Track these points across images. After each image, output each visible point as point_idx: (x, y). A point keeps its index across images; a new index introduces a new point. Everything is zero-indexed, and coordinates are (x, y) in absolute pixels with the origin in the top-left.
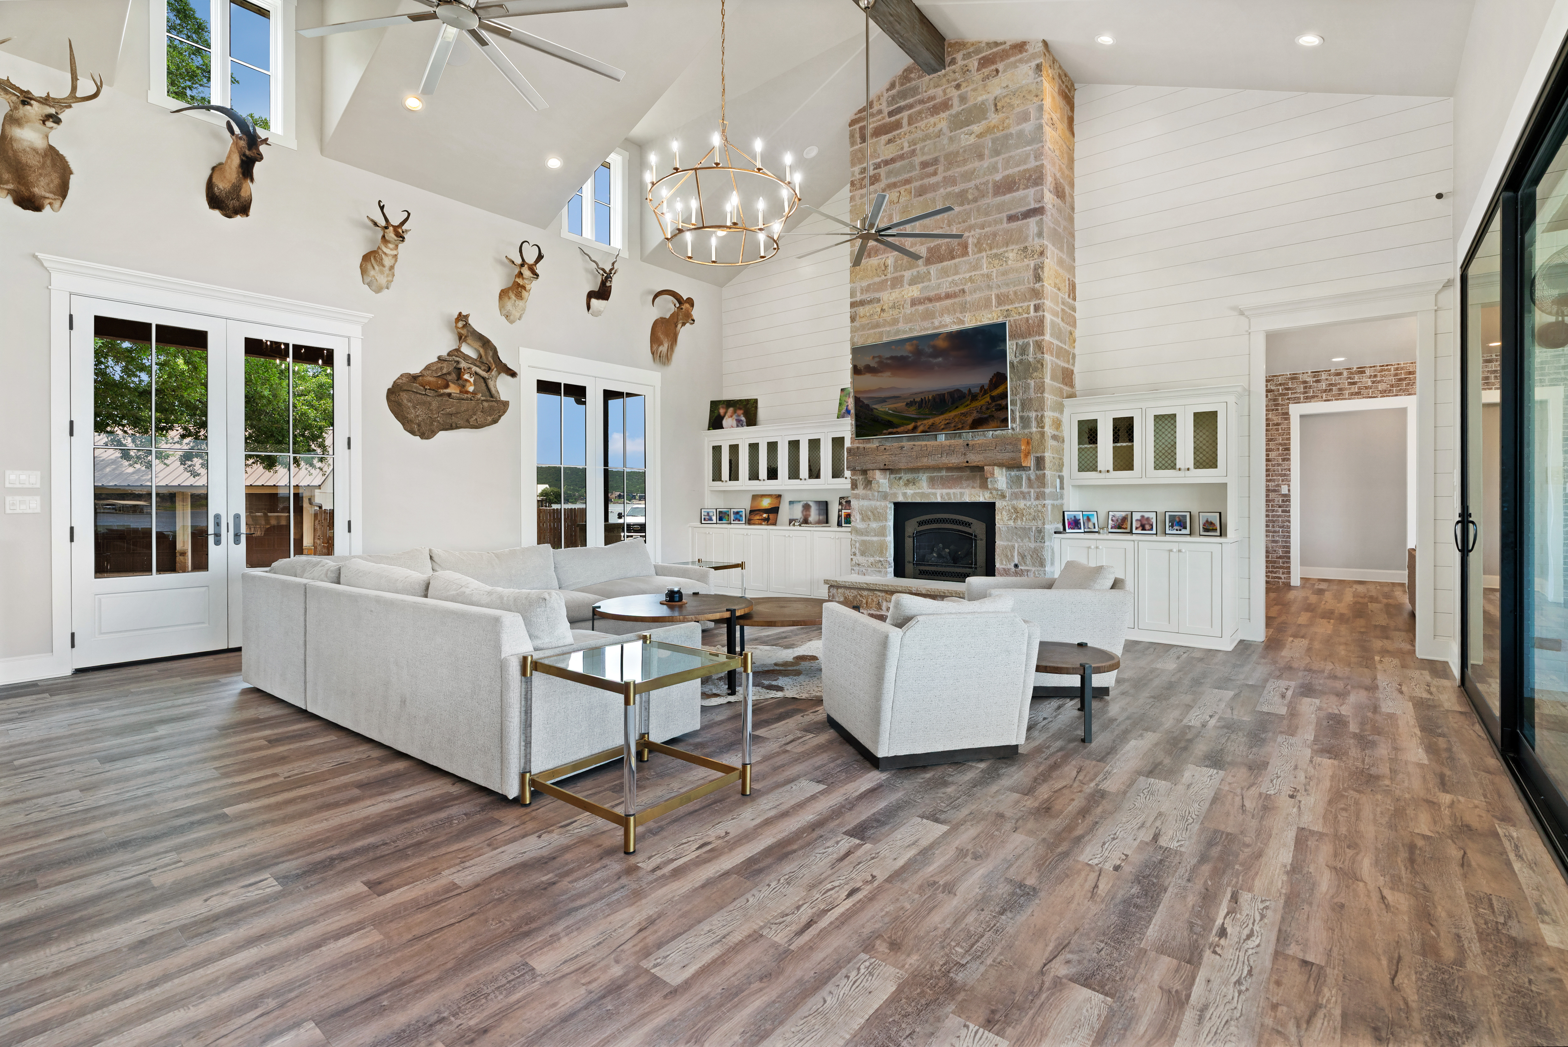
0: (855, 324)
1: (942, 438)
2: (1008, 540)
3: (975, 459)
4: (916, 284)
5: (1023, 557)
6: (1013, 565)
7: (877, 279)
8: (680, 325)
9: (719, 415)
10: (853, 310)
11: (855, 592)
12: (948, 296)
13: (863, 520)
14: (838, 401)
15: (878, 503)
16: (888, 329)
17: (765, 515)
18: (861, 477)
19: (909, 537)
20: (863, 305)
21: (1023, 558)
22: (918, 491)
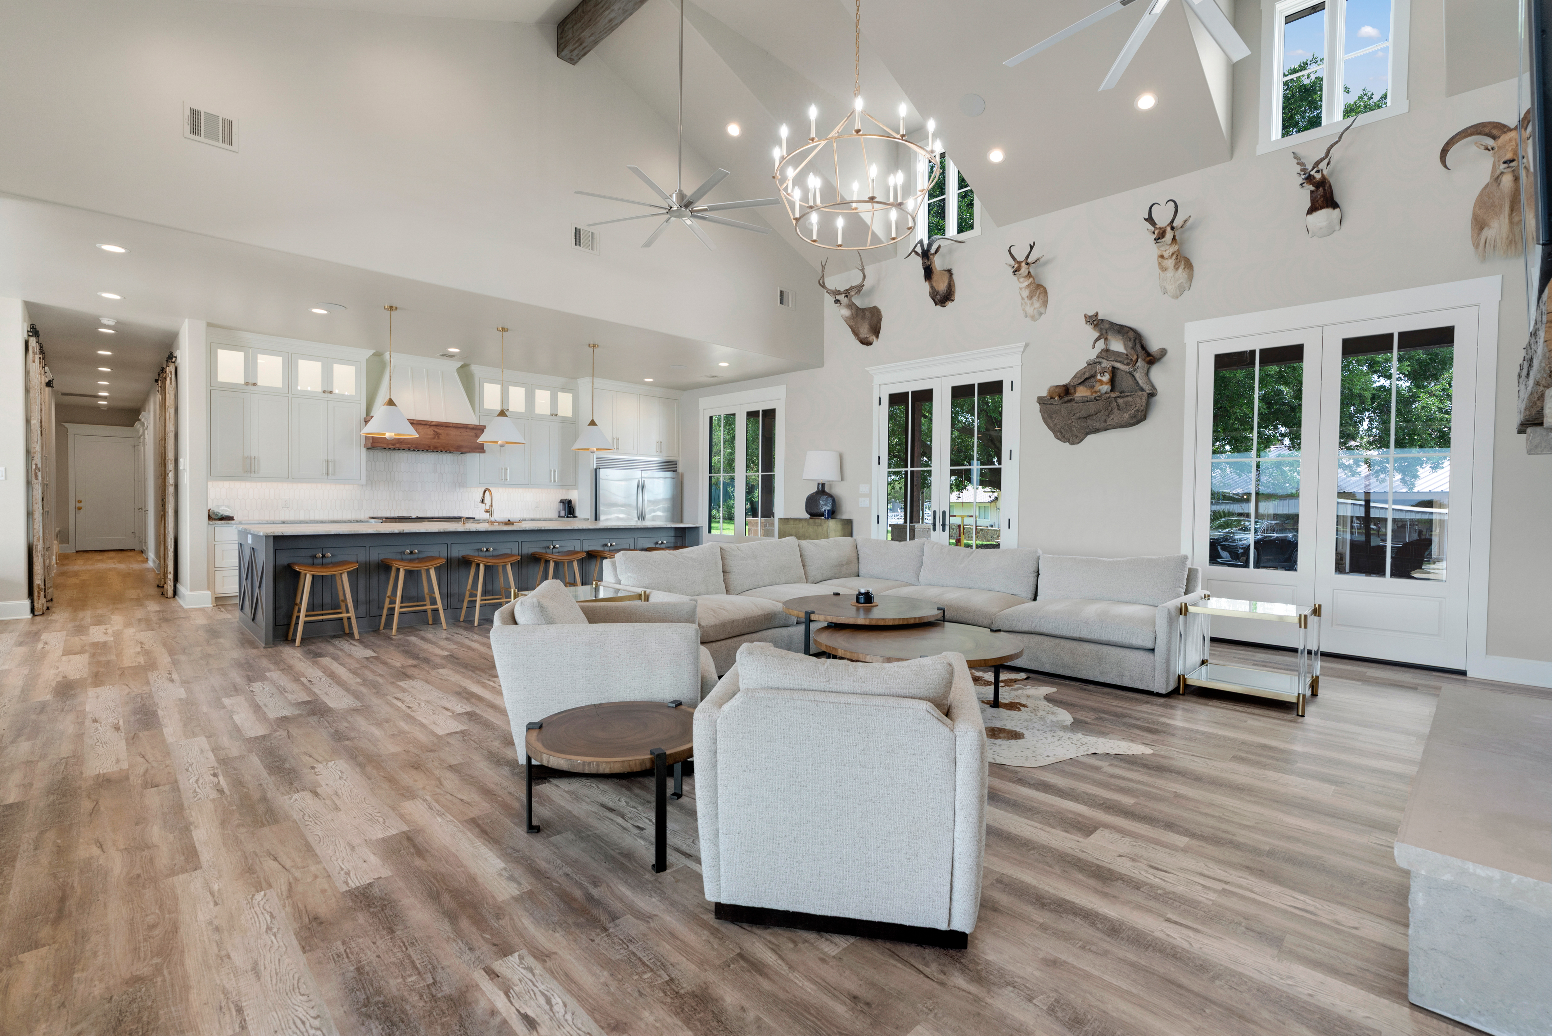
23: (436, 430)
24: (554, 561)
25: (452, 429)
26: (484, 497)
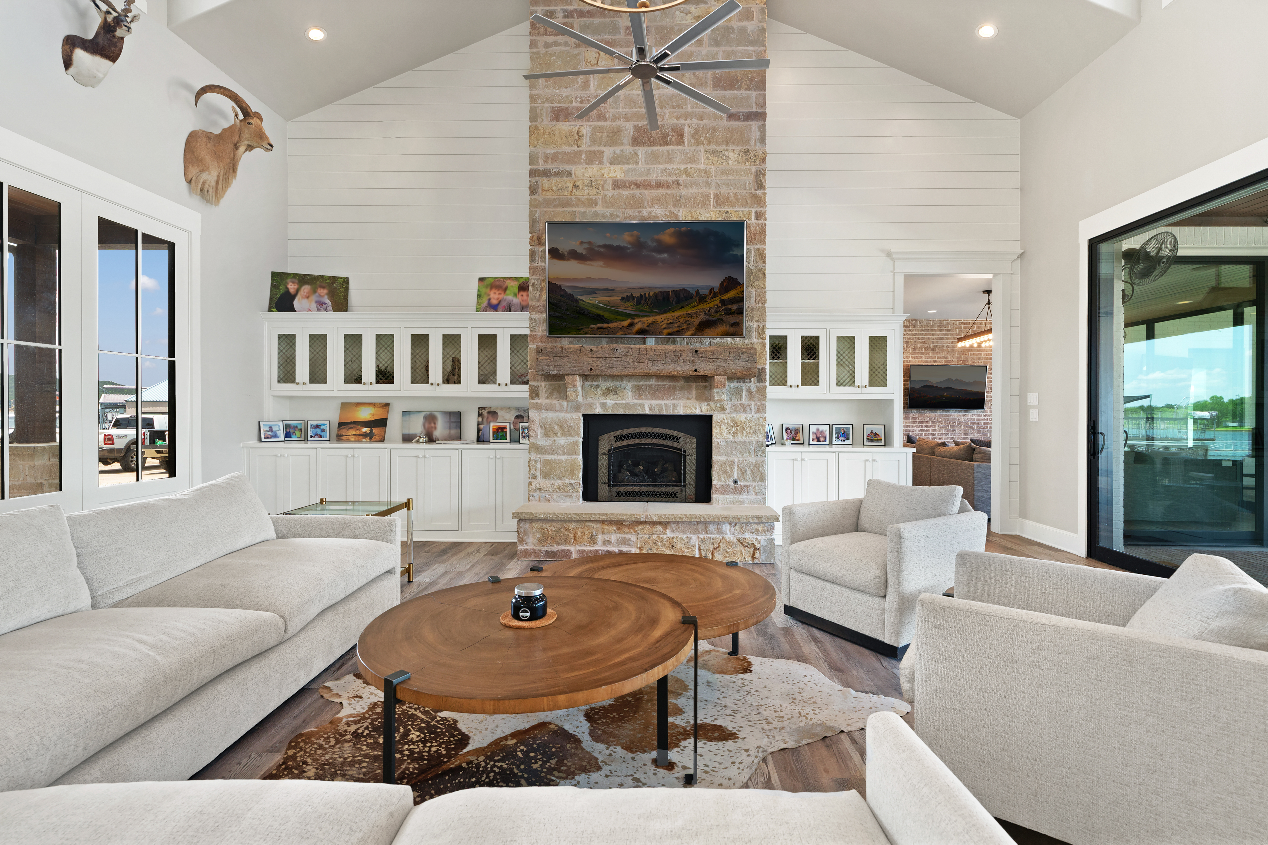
0: (535, 197)
1: (651, 342)
2: (727, 455)
3: (704, 367)
4: (619, 164)
5: (743, 472)
6: (732, 480)
7: (567, 149)
8: (242, 149)
9: (287, 292)
10: (534, 180)
11: (559, 526)
12: (659, 185)
13: (546, 435)
14: (476, 293)
15: (568, 416)
16: (583, 210)
17: (365, 430)
18: (543, 384)
19: (604, 454)
20: (547, 176)
21: (743, 474)
22: (620, 401)
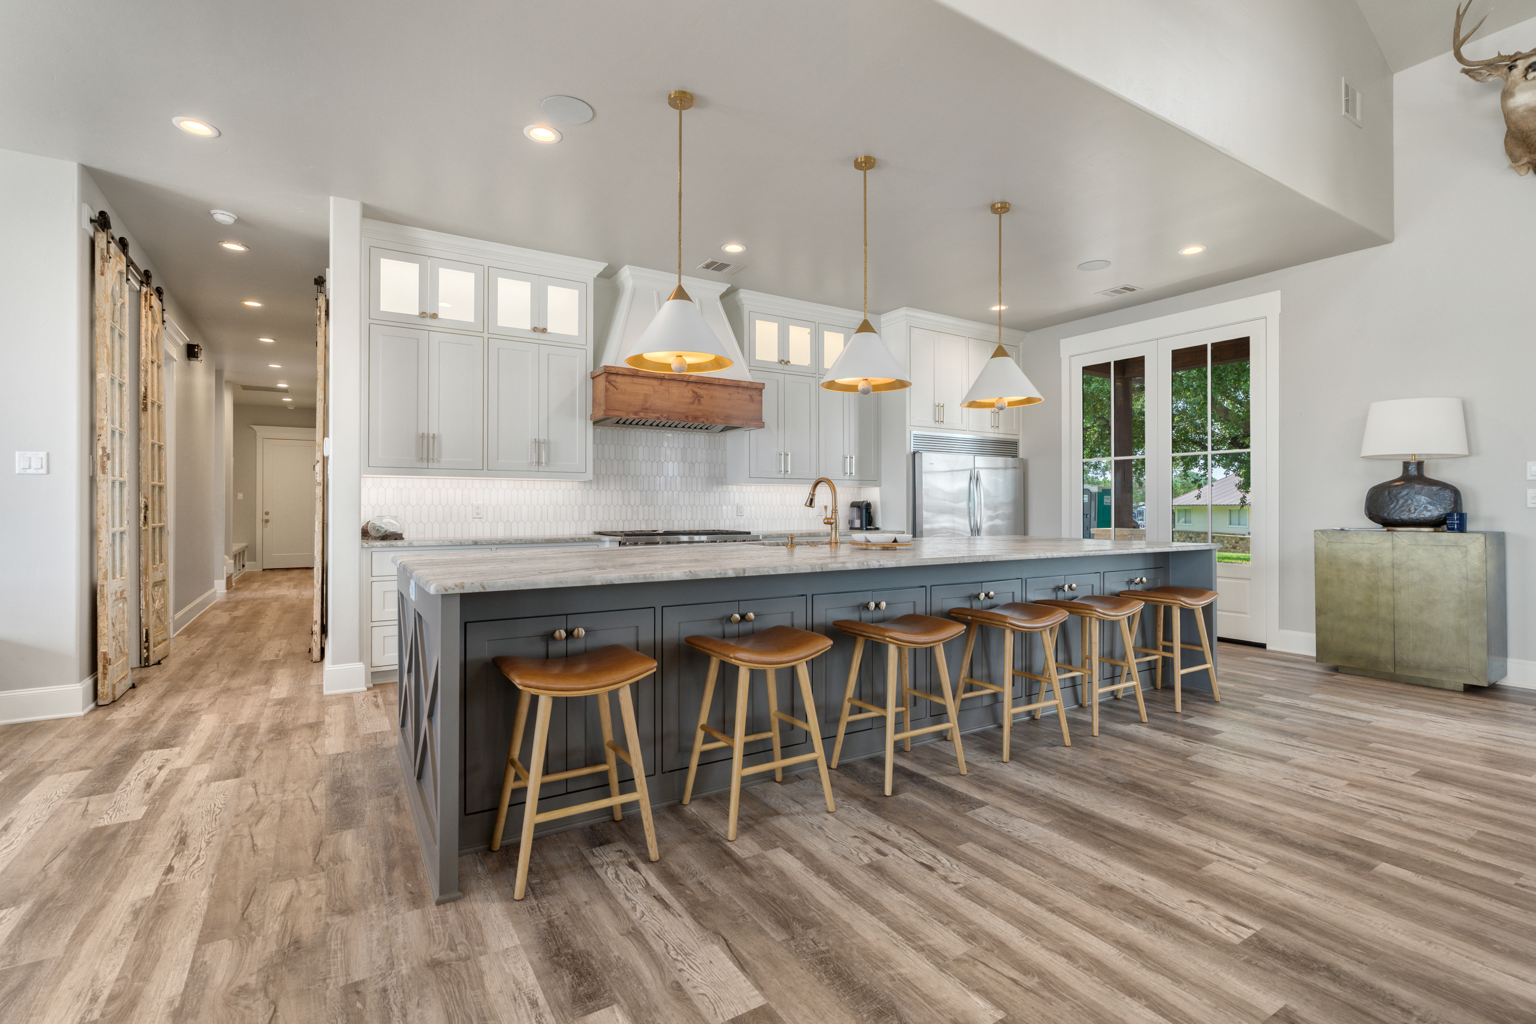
23: (696, 390)
24: (1013, 631)
25: (718, 388)
26: (813, 495)
